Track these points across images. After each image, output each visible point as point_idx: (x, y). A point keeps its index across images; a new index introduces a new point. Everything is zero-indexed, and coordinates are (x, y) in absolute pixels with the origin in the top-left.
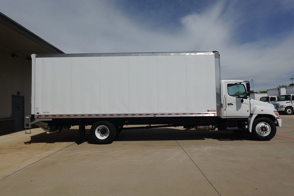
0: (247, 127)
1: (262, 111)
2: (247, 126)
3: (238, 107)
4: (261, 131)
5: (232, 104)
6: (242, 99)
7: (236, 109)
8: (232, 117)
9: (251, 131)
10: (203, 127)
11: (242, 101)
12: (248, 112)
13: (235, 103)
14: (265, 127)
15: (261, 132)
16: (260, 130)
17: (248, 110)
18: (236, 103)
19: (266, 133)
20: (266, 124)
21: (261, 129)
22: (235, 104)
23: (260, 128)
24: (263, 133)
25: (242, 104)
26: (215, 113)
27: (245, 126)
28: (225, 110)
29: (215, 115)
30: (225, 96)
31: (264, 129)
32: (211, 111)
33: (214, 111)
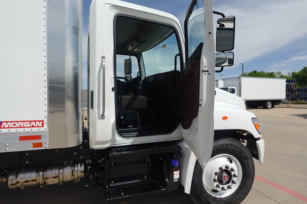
0: (176, 175)
1: (225, 118)
2: (178, 172)
4: (217, 183)
9: (188, 190)
14: (229, 169)
15: (217, 186)
16: (215, 180)
19: (229, 187)
20: (230, 160)
21: (216, 177)
23: (216, 174)
24: (223, 188)
26: (39, 137)
27: (173, 175)
28: (104, 118)
29: (40, 145)
30: (103, 58)
31: (226, 178)
32: (15, 125)
33: (33, 126)
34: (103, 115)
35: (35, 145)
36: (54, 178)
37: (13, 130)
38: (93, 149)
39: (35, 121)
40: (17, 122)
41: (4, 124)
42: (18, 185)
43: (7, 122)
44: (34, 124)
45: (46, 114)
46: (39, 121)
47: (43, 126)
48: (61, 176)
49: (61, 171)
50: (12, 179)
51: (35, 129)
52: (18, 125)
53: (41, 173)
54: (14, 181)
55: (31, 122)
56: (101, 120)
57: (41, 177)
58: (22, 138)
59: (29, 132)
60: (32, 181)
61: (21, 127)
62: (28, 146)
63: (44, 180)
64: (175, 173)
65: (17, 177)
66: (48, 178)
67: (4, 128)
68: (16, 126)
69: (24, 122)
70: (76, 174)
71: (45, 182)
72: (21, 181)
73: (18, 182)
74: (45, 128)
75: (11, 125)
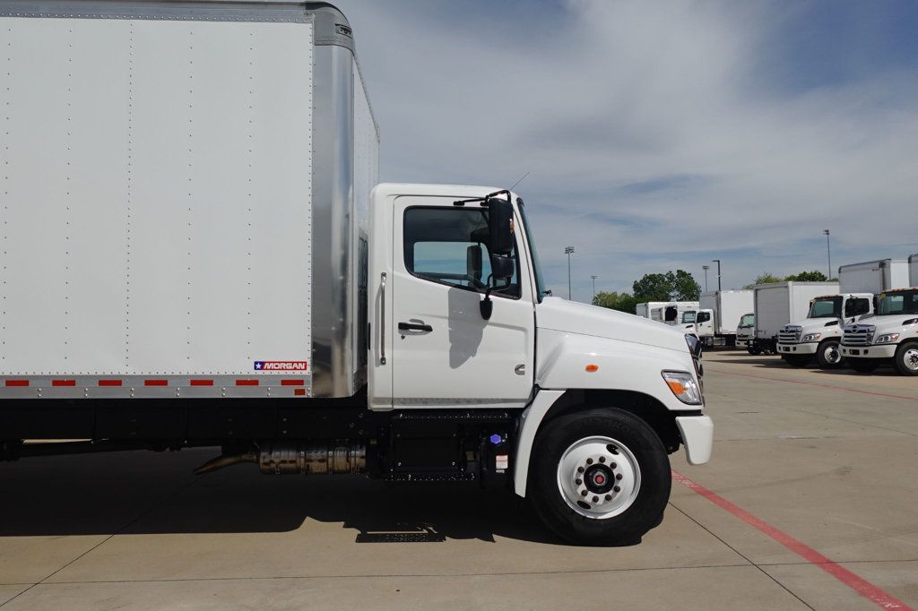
0: (502, 463)
1: (592, 368)
2: (506, 457)
3: (463, 348)
4: (583, 487)
5: (428, 329)
6: (487, 298)
7: (446, 356)
8: (425, 401)
9: (521, 488)
10: (292, 455)
11: (486, 309)
12: (523, 373)
13: (447, 321)
14: (607, 463)
15: (584, 494)
16: (578, 482)
17: (522, 366)
18: (453, 319)
19: (608, 498)
20: (613, 450)
21: (582, 477)
22: (442, 328)
23: (580, 470)
24: (595, 499)
25: (488, 331)
26: (301, 382)
27: (495, 461)
28: (384, 364)
29: (302, 392)
30: (384, 275)
31: (600, 479)
32: (277, 366)
33: (295, 369)
34: (383, 359)
35: (297, 392)
36: (320, 461)
37: (275, 373)
38: (371, 411)
39: (298, 363)
40: (280, 362)
41: (267, 364)
42: (273, 466)
43: (270, 363)
44: (297, 366)
45: (309, 355)
46: (302, 363)
47: (305, 369)
48: (330, 460)
49: (330, 453)
50: (265, 457)
51: (297, 372)
52: (280, 366)
53: (303, 453)
54: (267, 460)
55: (293, 363)
56: (381, 366)
57: (303, 460)
58: (285, 383)
59: (291, 376)
60: (291, 462)
61: (283, 369)
62: (289, 393)
63: (307, 464)
64: (498, 458)
65: (271, 453)
66: (311, 461)
67: (266, 369)
68: (278, 368)
69: (286, 363)
70: (353, 459)
71: (308, 466)
72: (277, 461)
73: (272, 462)
74: (308, 372)
75: (273, 366)
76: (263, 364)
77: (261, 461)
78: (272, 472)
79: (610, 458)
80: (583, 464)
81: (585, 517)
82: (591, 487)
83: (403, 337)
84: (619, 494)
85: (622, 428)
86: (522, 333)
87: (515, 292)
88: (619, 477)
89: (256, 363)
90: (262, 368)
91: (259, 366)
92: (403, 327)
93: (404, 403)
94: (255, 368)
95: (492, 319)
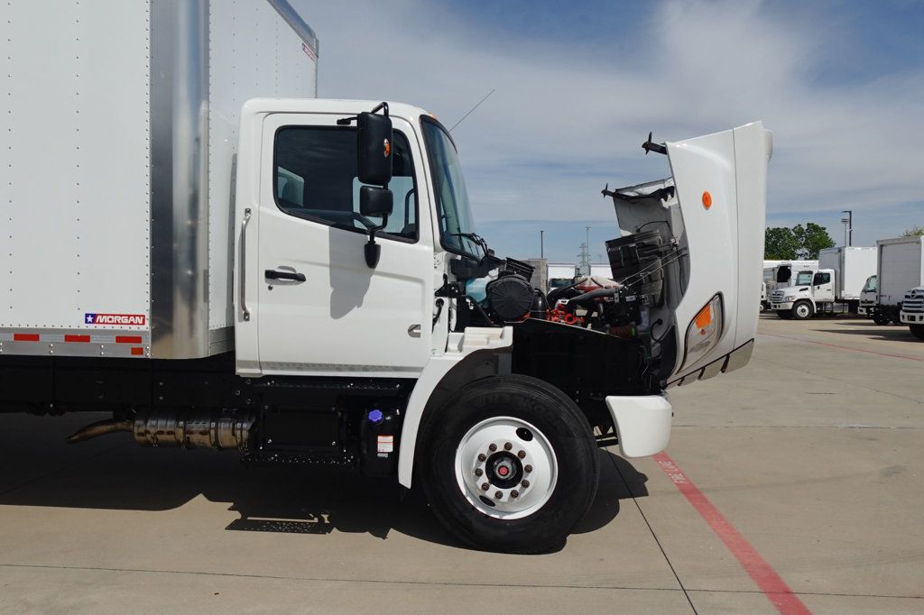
0: (385, 445)
2: (390, 439)
3: (346, 298)
4: (484, 479)
5: (300, 278)
6: (372, 241)
8: (300, 366)
9: (405, 477)
10: (170, 424)
11: (372, 255)
12: (418, 335)
13: (327, 270)
14: (514, 451)
15: (485, 487)
16: (479, 473)
17: (417, 327)
18: (335, 266)
19: (514, 495)
20: (525, 435)
21: (483, 466)
22: (320, 279)
23: (481, 458)
24: (499, 495)
25: (374, 279)
26: (138, 340)
27: (376, 442)
28: (248, 320)
29: (140, 351)
30: (248, 211)
31: (504, 471)
32: (110, 319)
33: (132, 323)
34: (247, 314)
35: (134, 351)
36: (201, 433)
37: (109, 327)
39: (135, 316)
40: (114, 315)
41: (99, 317)
42: (149, 437)
43: (103, 315)
44: (133, 320)
45: (148, 306)
46: (140, 316)
47: (144, 323)
48: (213, 432)
49: (213, 424)
50: (139, 426)
51: (134, 328)
52: (115, 319)
53: (181, 423)
54: (142, 430)
55: (129, 316)
56: (244, 322)
57: (181, 431)
58: (121, 339)
59: (126, 331)
60: (169, 433)
61: (117, 323)
62: (125, 352)
63: (187, 435)
64: (380, 439)
65: (146, 423)
66: (191, 433)
67: (99, 323)
68: (112, 322)
69: (121, 316)
70: (238, 433)
71: (188, 438)
72: (153, 431)
73: (147, 432)
74: (147, 327)
75: (106, 319)
76: (94, 316)
77: (136, 430)
78: (148, 443)
79: (519, 444)
80: (485, 451)
81: (487, 516)
82: (494, 480)
83: (270, 288)
84: (528, 490)
85: (536, 408)
86: (418, 286)
87: (411, 234)
88: (529, 469)
89: (87, 315)
90: (94, 322)
91: (90, 319)
92: (271, 275)
93: (273, 368)
94: (86, 321)
95: (380, 266)
